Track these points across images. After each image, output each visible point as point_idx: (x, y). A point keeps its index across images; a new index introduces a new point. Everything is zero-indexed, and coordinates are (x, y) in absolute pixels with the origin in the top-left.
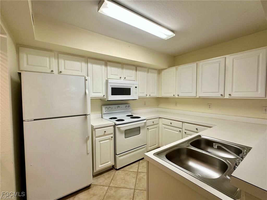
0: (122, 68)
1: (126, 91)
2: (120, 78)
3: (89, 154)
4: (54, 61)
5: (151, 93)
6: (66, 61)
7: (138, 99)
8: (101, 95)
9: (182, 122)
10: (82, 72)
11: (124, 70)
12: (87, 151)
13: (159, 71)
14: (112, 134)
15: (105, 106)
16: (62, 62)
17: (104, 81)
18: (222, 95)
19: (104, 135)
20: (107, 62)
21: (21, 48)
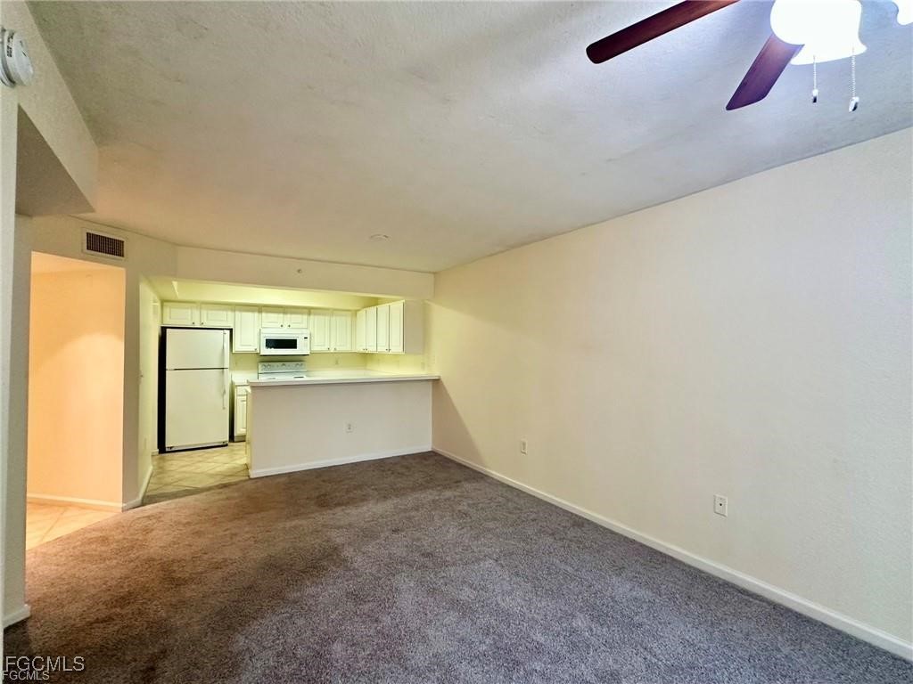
0: (285, 313)
1: (291, 344)
2: (282, 326)
3: (225, 409)
4: (196, 313)
5: (339, 346)
6: (209, 312)
7: (309, 354)
8: (251, 349)
10: (227, 321)
11: (289, 316)
13: (356, 311)
15: (262, 363)
16: (204, 312)
17: (257, 330)
20: (261, 308)
21: (165, 304)
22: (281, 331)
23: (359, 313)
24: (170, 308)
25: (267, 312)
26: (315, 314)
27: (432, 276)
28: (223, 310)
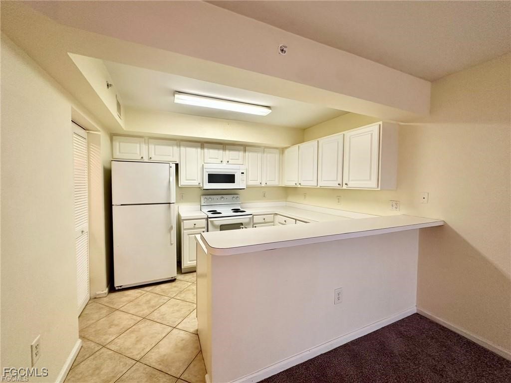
0: (224, 149)
1: (230, 178)
2: (222, 162)
3: (173, 245)
4: (144, 147)
5: (269, 181)
6: (156, 146)
7: (245, 188)
8: (195, 183)
9: (296, 220)
10: (173, 156)
11: (227, 152)
12: (171, 241)
13: (282, 150)
14: (204, 228)
15: (204, 196)
16: (152, 147)
17: (200, 167)
18: (339, 184)
19: (194, 228)
20: (204, 144)
21: (114, 138)
22: (221, 166)
23: (286, 152)
24: (120, 142)
25: (209, 148)
26: (250, 151)
27: (429, 84)
28: (169, 145)
